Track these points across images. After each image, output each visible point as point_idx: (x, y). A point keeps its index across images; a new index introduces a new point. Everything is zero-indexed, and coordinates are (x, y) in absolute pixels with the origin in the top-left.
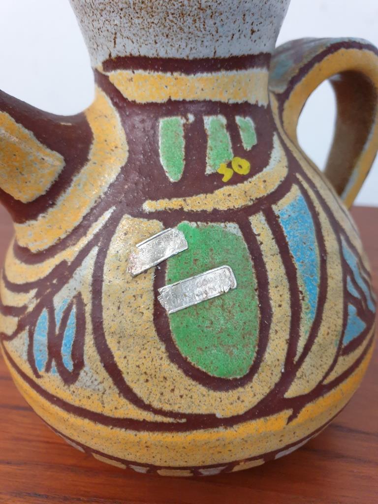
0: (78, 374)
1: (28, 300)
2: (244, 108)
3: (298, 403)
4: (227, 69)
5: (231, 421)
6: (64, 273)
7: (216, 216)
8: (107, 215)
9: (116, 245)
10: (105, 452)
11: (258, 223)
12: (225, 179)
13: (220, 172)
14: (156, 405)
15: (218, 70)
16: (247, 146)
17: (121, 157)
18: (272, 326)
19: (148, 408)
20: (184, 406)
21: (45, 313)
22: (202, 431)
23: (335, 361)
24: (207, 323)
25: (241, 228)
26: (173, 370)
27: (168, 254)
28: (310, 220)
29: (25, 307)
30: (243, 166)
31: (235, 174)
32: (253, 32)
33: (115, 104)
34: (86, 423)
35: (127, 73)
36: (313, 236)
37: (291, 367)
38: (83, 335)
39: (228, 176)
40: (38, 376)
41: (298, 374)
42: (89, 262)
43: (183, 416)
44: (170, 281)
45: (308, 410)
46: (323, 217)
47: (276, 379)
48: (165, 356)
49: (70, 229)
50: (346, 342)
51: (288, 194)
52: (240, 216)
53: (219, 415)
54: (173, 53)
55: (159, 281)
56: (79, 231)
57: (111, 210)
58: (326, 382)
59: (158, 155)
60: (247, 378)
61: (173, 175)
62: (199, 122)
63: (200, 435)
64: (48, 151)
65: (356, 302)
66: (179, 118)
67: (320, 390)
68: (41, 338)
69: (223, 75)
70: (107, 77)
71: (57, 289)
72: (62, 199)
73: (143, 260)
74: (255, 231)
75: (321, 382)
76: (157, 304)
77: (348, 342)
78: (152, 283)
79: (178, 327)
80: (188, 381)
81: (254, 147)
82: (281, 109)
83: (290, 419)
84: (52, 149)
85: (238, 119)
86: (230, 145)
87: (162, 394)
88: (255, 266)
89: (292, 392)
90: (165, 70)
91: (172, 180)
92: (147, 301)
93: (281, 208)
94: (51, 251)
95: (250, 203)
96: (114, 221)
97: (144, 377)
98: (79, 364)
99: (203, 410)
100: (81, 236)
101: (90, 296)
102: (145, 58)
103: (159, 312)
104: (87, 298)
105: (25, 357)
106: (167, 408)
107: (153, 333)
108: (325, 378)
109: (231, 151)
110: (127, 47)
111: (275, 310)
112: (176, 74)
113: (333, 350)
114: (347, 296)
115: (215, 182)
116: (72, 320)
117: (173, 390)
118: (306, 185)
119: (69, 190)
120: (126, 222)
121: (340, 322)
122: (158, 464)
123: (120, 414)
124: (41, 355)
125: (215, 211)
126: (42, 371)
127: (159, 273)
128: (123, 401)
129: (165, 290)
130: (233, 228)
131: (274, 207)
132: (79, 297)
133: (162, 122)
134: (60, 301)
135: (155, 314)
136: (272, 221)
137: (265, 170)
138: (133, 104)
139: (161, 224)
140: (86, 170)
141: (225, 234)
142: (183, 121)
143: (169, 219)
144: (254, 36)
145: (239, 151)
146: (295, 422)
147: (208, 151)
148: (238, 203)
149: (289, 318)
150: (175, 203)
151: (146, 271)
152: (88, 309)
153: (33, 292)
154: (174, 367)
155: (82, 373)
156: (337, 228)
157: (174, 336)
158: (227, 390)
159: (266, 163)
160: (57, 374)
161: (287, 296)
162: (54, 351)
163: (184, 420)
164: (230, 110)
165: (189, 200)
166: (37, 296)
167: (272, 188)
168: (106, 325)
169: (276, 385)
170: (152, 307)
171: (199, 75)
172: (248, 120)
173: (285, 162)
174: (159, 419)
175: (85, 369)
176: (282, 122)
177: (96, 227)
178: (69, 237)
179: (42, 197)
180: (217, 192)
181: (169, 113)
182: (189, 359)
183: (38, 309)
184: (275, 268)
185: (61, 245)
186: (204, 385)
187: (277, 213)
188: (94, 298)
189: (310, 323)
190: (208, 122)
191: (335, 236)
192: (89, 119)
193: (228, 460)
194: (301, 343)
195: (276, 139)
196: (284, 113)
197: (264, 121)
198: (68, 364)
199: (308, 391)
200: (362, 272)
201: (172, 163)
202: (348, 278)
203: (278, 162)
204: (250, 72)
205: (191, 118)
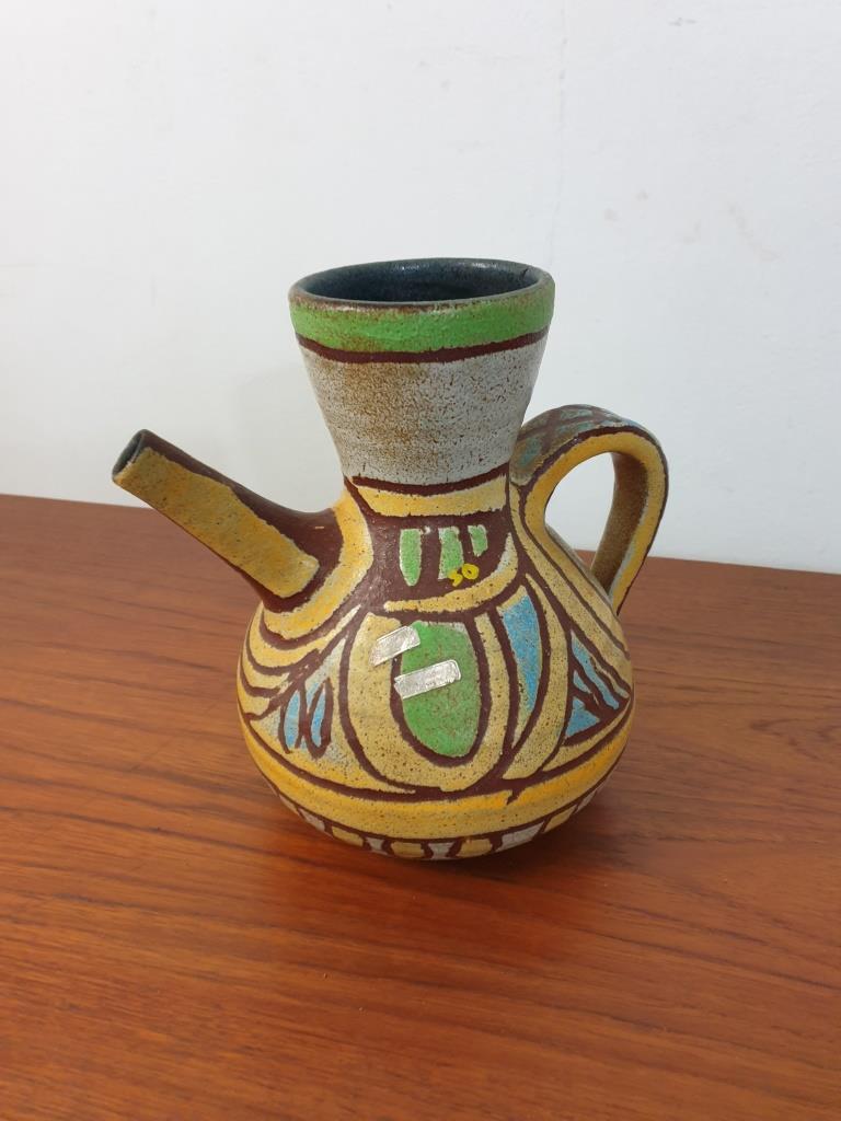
0: (325, 749)
1: (280, 682)
2: (477, 518)
3: (517, 786)
4: (459, 490)
5: (455, 795)
6: (315, 660)
7: (445, 617)
8: (354, 612)
9: (361, 639)
10: (345, 823)
11: (483, 624)
12: (455, 584)
13: (451, 577)
14: (390, 776)
15: (452, 491)
16: (477, 552)
17: (367, 561)
18: (492, 713)
19: (383, 779)
20: (413, 779)
21: (297, 694)
22: (429, 803)
23: (556, 751)
24: (434, 709)
25: (467, 628)
26: (405, 746)
27: (403, 648)
28: (534, 619)
29: (277, 689)
30: (474, 571)
31: (465, 579)
32: (481, 460)
33: (363, 512)
34: (330, 794)
35: (375, 491)
36: (537, 634)
37: (509, 752)
38: (331, 715)
39: (457, 580)
40: (288, 752)
41: (516, 759)
42: (338, 651)
43: (413, 787)
44: (404, 672)
45: (528, 794)
46: (551, 616)
47: (495, 760)
48: (399, 734)
49: (322, 622)
50: (569, 734)
51: (514, 596)
52: (467, 617)
53: (444, 789)
54: (411, 481)
55: (396, 671)
56: (330, 623)
57: (358, 608)
58: (546, 769)
59: (398, 562)
60: (468, 757)
61: (411, 580)
62: (435, 536)
63: (427, 807)
64: (306, 555)
65: (582, 695)
66: (417, 530)
67: (539, 776)
68: (293, 716)
69: (455, 495)
70: (356, 489)
71: (309, 673)
72: (315, 597)
73: (383, 654)
74: (480, 630)
75: (540, 768)
76: (393, 691)
77: (573, 733)
78: (389, 672)
79: (410, 711)
80: (417, 757)
81: (484, 553)
82: (523, 503)
83: (510, 800)
84: (309, 554)
85: (470, 528)
86: (462, 553)
87: (395, 767)
88: (479, 661)
89: (511, 773)
90: (405, 492)
91: (409, 584)
92: (385, 691)
93: (506, 610)
94: (304, 640)
95: (477, 606)
96: (360, 617)
97: (381, 752)
98: (326, 740)
99: (430, 783)
100: (331, 629)
101: (338, 681)
102: (389, 483)
103: (395, 698)
104: (335, 682)
105: (276, 734)
106: (399, 779)
107: (389, 714)
108: (544, 765)
109: (462, 558)
110: (374, 473)
111: (495, 700)
112: (414, 496)
113: (553, 741)
114: (573, 691)
115: (446, 587)
116: (322, 702)
117: (404, 764)
118: (534, 585)
119: (322, 589)
120: (370, 619)
121: (563, 714)
122: (391, 835)
123: (359, 785)
124: (292, 731)
125: (445, 612)
126: (291, 747)
127: (396, 665)
128: (363, 773)
129: (400, 679)
130: (460, 627)
131: (498, 608)
132: (328, 681)
133: (404, 532)
134: (312, 684)
135: (391, 699)
136: (496, 621)
137: (492, 574)
138: (379, 515)
139: (398, 622)
140: (336, 571)
141: (453, 633)
142: (421, 533)
143: (406, 618)
144: (483, 462)
145: (468, 556)
146: (515, 803)
147: (442, 559)
148: (465, 606)
149: (508, 708)
150: (411, 605)
151: (384, 663)
152: (336, 692)
153: (285, 676)
154: (406, 744)
155: (329, 748)
156: (567, 623)
157: (406, 718)
158: (450, 767)
159: (494, 568)
160: (306, 750)
161: (507, 688)
162: (304, 728)
163: (413, 792)
164: (462, 522)
165: (423, 602)
166: (289, 679)
167: (498, 590)
168: (350, 706)
169: (495, 766)
170: (389, 693)
171: (435, 496)
172: (481, 527)
173: (515, 564)
174: (393, 789)
175: (332, 744)
176: (522, 514)
177: (345, 621)
178: (320, 628)
179: (298, 594)
180: (447, 595)
181: (408, 526)
182: (419, 738)
183: (290, 691)
184: (496, 663)
185: (313, 635)
186: (431, 761)
187: (500, 613)
188: (341, 684)
189: (529, 713)
190: (443, 533)
191: (562, 633)
192: (340, 521)
193: (454, 835)
194: (519, 731)
195: (509, 541)
196: (527, 506)
197: (499, 524)
198: (317, 740)
199: (526, 775)
200: (599, 667)
201: (410, 569)
202: (576, 674)
203: (508, 561)
204: (481, 486)
205: (428, 530)
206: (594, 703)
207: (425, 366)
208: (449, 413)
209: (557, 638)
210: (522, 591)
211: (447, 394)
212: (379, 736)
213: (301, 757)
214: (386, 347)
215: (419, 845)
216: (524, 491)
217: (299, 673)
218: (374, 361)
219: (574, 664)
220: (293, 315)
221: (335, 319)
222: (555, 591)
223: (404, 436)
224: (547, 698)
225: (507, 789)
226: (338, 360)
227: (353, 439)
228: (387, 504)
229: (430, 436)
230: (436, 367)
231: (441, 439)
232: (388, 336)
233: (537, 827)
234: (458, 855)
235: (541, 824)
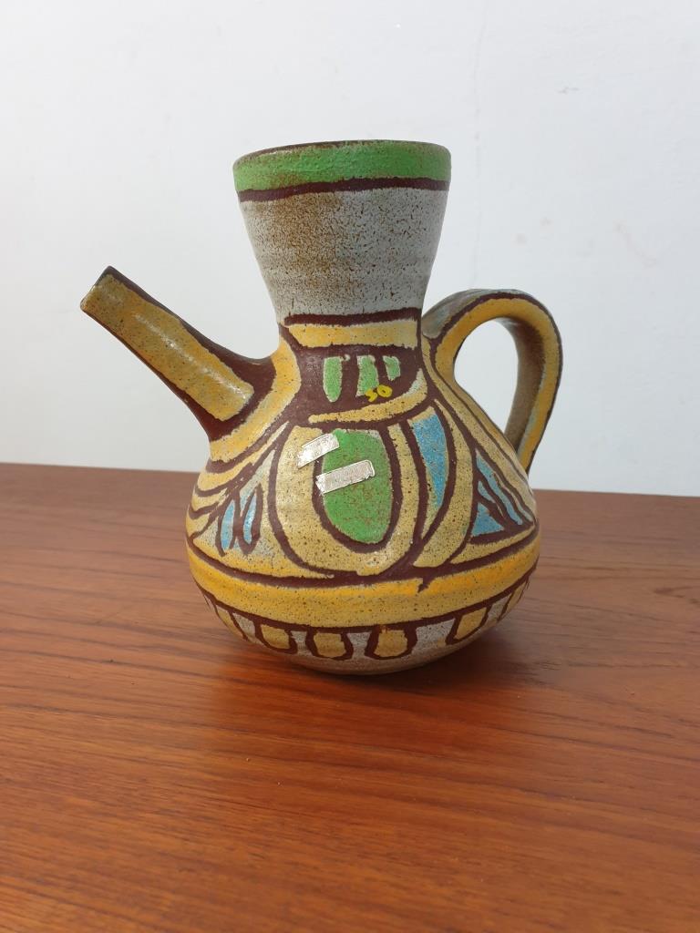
0: (255, 545)
1: (220, 498)
2: (392, 350)
3: (428, 574)
4: (374, 321)
5: (370, 579)
6: (249, 472)
7: (362, 425)
8: (283, 427)
9: (288, 447)
10: (272, 617)
11: (395, 432)
12: (370, 400)
13: (367, 395)
14: (312, 563)
15: (368, 322)
16: (391, 377)
17: (296, 386)
18: (402, 506)
19: (305, 565)
20: (332, 564)
21: (233, 503)
22: (346, 587)
23: (462, 547)
24: (351, 501)
25: (381, 434)
26: (325, 535)
27: (324, 452)
28: (442, 433)
29: (217, 503)
30: (388, 391)
31: (379, 396)
32: (392, 294)
33: (293, 349)
34: (258, 587)
35: (302, 326)
36: (444, 445)
37: (418, 543)
38: (261, 514)
39: (373, 397)
40: (222, 554)
41: (426, 548)
42: (268, 462)
43: (332, 572)
44: (325, 471)
45: (437, 583)
46: (456, 433)
47: (406, 548)
48: (319, 524)
49: (255, 440)
50: (475, 533)
51: (423, 413)
52: (381, 426)
53: (359, 573)
54: (333, 312)
55: (317, 471)
56: (262, 440)
57: (286, 424)
58: (454, 561)
59: (322, 384)
60: (381, 545)
61: (332, 397)
62: (354, 360)
63: (345, 591)
64: (242, 382)
65: (487, 503)
66: (338, 358)
67: (447, 568)
68: (229, 521)
69: (371, 326)
70: (287, 330)
71: (243, 484)
72: (250, 418)
73: (308, 456)
74: (392, 437)
75: (448, 560)
76: (315, 487)
77: (478, 534)
78: (312, 472)
79: (329, 503)
80: (336, 544)
81: (397, 379)
82: (433, 352)
83: (421, 588)
84: (245, 381)
85: (385, 358)
86: (377, 376)
87: (316, 554)
88: (391, 462)
89: (420, 562)
90: (328, 324)
91: (331, 401)
92: (308, 486)
93: (416, 423)
94: (240, 458)
95: (389, 417)
96: (288, 431)
97: (304, 540)
98: (256, 536)
99: (347, 567)
100: (263, 444)
101: (267, 485)
102: (314, 316)
103: (316, 493)
104: (265, 487)
105: (213, 542)
106: (319, 565)
107: (311, 507)
108: (452, 557)
109: (377, 380)
110: (300, 308)
111: (406, 495)
112: (336, 326)
113: (460, 537)
114: (477, 497)
115: (364, 401)
116: (254, 504)
117: (324, 551)
118: (442, 408)
119: (256, 411)
120: (296, 431)
121: (468, 514)
122: (314, 624)
123: (284, 574)
124: (227, 536)
125: (362, 421)
126: (226, 549)
127: (318, 466)
128: (288, 561)
129: (322, 478)
130: (374, 434)
131: (409, 421)
132: (259, 488)
133: (326, 360)
134: (244, 493)
135: (313, 495)
136: (407, 431)
137: (404, 394)
138: (306, 348)
139: (321, 431)
140: (269, 396)
141: (368, 438)
142: (341, 360)
143: (326, 427)
144: (394, 297)
145: (383, 379)
146: (425, 592)
147: (359, 380)
148: (380, 417)
149: (417, 503)
150: (332, 416)
151: (308, 465)
152: (266, 494)
153: (223, 491)
154: (325, 532)
155: (258, 543)
156: (472, 443)
157: (326, 510)
158: (365, 553)
159: (406, 390)
160: (239, 548)
161: (416, 486)
162: (238, 531)
163: (332, 576)
164: (378, 352)
165: (342, 414)
166: (226, 494)
167: (408, 408)
168: (278, 504)
169: (406, 554)
170: (311, 489)
171: (353, 326)
172: (395, 360)
173: (425, 390)
174: (314, 575)
175: (261, 539)
176: (433, 362)
177: (274, 437)
178: (253, 446)
179: (236, 416)
180: (364, 409)
181: (331, 355)
182: (337, 526)
183: (227, 503)
184: (407, 464)
185: (248, 452)
186: (348, 547)
187: (411, 425)
188: (270, 487)
189: (437, 509)
190: (361, 360)
191: (467, 448)
192: (273, 361)
193: (370, 622)
194: (428, 523)
195: (420, 374)
196: (437, 355)
197: (411, 360)
198: (248, 538)
199: (434, 565)
200: (502, 485)
201: (332, 391)
202: (480, 484)
203: (417, 390)
204: (395, 322)
205: (348, 357)
206: (497, 512)
207: (339, 194)
208: (362, 242)
209: (463, 451)
210: (430, 410)
211: (360, 222)
212: (301, 525)
213: (235, 557)
214: (306, 179)
215: (339, 635)
216: (435, 343)
217: (233, 488)
218: (297, 193)
219: (478, 476)
221: (265, 162)
222: (461, 416)
223: (324, 265)
224: (453, 499)
225: (419, 577)
226: (268, 200)
227: (283, 276)
228: (311, 336)
229: (347, 263)
230: (348, 196)
231: (356, 267)
232: (307, 168)
233: (449, 624)
234: (377, 652)
235: (453, 621)
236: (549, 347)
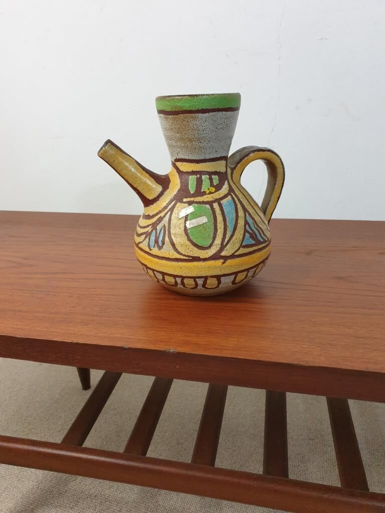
0: (163, 246)
1: (149, 229)
2: (215, 173)
3: (226, 258)
4: (209, 162)
5: (205, 260)
6: (160, 220)
7: (203, 203)
8: (173, 203)
9: (175, 210)
10: (170, 273)
11: (216, 205)
12: (207, 193)
13: (206, 191)
14: (184, 253)
15: (206, 162)
16: (215, 184)
17: (178, 187)
18: (217, 233)
19: (181, 254)
20: (191, 254)
21: (154, 231)
22: (196, 262)
23: (239, 249)
24: (198, 231)
25: (210, 206)
27: (189, 213)
28: (233, 206)
29: (148, 231)
30: (213, 190)
31: (210, 192)
32: (216, 152)
33: (177, 172)
34: (164, 262)
35: (181, 163)
36: (234, 211)
37: (223, 247)
38: (165, 235)
40: (151, 250)
41: (225, 249)
42: (168, 216)
44: (189, 220)
45: (229, 262)
46: (239, 206)
47: (218, 249)
48: (186, 239)
49: (162, 208)
50: (244, 244)
51: (227, 198)
52: (210, 203)
53: (201, 257)
54: (193, 158)
55: (186, 220)
56: (165, 208)
57: (175, 201)
58: (235, 254)
59: (188, 186)
60: (210, 247)
61: (192, 191)
62: (201, 177)
63: (195, 264)
65: (249, 233)
66: (195, 176)
67: (233, 256)
68: (153, 238)
69: (208, 164)
70: (175, 164)
71: (158, 224)
72: (161, 199)
73: (183, 213)
74: (214, 207)
75: (233, 253)
76: (185, 226)
78: (184, 220)
79: (190, 232)
80: (193, 247)
81: (217, 184)
82: (232, 173)
83: (223, 263)
84: (159, 184)
85: (213, 176)
86: (210, 184)
87: (185, 250)
88: (214, 217)
89: (223, 254)
90: (191, 163)
91: (192, 193)
92: (183, 225)
93: (224, 202)
94: (157, 214)
95: (214, 200)
96: (175, 204)
97: (181, 245)
98: (163, 243)
99: (196, 255)
102: (186, 159)
103: (186, 229)
104: (167, 225)
105: (147, 245)
106: (187, 254)
107: (184, 233)
108: (235, 252)
110: (181, 156)
111: (219, 230)
112: (194, 164)
113: (238, 245)
114: (246, 231)
115: (204, 193)
116: (162, 232)
117: (188, 249)
118: (234, 196)
119: (163, 196)
120: (179, 204)
121: (242, 237)
122: (184, 275)
123: (174, 257)
124: (152, 243)
125: (203, 201)
126: (152, 248)
127: (186, 218)
128: (175, 253)
129: (188, 222)
130: (208, 206)
131: (221, 201)
132: (164, 226)
133: (190, 177)
134: (159, 228)
135: (184, 229)
136: (220, 205)
137: (220, 191)
138: (182, 172)
139: (188, 205)
140: (168, 191)
141: (205, 208)
143: (190, 203)
145: (212, 185)
146: (224, 265)
147: (203, 185)
148: (210, 200)
149: (223, 232)
150: (192, 199)
151: (183, 217)
152: (167, 228)
153: (150, 227)
154: (189, 242)
156: (245, 210)
157: (189, 234)
158: (203, 250)
159: (221, 189)
160: (157, 248)
161: (223, 226)
162: (156, 242)
163: (191, 258)
164: (210, 174)
165: (196, 198)
167: (221, 196)
168: (171, 232)
169: (218, 251)
171: (201, 164)
172: (217, 177)
173: (228, 189)
174: (185, 258)
175: (165, 245)
176: (232, 177)
177: (170, 206)
178: (162, 210)
179: (155, 198)
180: (204, 196)
181: (192, 175)
182: (193, 240)
183: (152, 231)
184: (220, 218)
185: (160, 212)
186: (197, 248)
187: (222, 203)
189: (230, 235)
190: (203, 177)
191: (243, 212)
192: (170, 176)
193: (204, 275)
194: (226, 240)
195: (226, 182)
196: (233, 175)
197: (223, 177)
198: (160, 244)
199: (228, 255)
200: (256, 226)
201: (192, 189)
202: (247, 226)
203: (225, 189)
204: (217, 162)
205: (198, 176)
206: (253, 236)
207: (197, 115)
208: (205, 132)
209: (241, 213)
210: (229, 197)
211: (204, 125)
212: (180, 240)
213: (155, 251)
214: (185, 109)
215: (193, 280)
216: (233, 169)
217: (154, 226)
218: (181, 114)
219: (246, 223)
220: (156, 104)
221: (169, 101)
222: (241, 199)
223: (190, 140)
224: (236, 231)
225: (223, 259)
226: (170, 115)
227: (175, 144)
228: (185, 167)
229: (199, 140)
230: (200, 115)
231: (203, 142)
232: (185, 105)
233: (233, 276)
234: (206, 286)
235: (234, 276)
236: (280, 171)
